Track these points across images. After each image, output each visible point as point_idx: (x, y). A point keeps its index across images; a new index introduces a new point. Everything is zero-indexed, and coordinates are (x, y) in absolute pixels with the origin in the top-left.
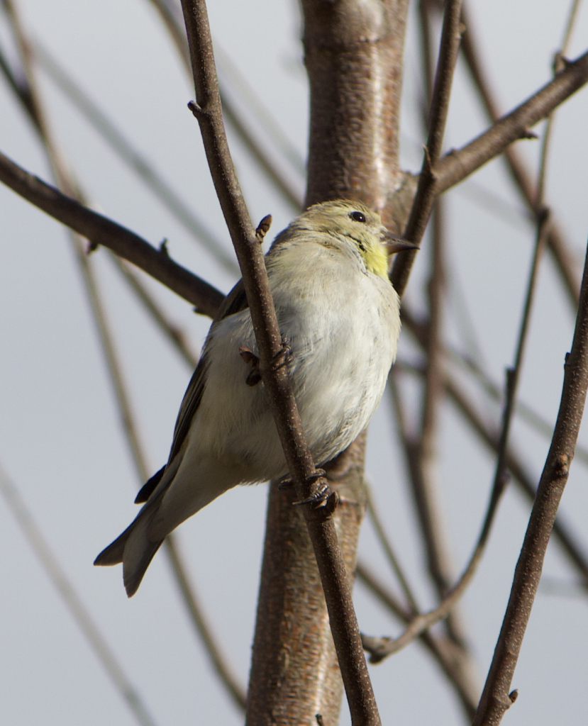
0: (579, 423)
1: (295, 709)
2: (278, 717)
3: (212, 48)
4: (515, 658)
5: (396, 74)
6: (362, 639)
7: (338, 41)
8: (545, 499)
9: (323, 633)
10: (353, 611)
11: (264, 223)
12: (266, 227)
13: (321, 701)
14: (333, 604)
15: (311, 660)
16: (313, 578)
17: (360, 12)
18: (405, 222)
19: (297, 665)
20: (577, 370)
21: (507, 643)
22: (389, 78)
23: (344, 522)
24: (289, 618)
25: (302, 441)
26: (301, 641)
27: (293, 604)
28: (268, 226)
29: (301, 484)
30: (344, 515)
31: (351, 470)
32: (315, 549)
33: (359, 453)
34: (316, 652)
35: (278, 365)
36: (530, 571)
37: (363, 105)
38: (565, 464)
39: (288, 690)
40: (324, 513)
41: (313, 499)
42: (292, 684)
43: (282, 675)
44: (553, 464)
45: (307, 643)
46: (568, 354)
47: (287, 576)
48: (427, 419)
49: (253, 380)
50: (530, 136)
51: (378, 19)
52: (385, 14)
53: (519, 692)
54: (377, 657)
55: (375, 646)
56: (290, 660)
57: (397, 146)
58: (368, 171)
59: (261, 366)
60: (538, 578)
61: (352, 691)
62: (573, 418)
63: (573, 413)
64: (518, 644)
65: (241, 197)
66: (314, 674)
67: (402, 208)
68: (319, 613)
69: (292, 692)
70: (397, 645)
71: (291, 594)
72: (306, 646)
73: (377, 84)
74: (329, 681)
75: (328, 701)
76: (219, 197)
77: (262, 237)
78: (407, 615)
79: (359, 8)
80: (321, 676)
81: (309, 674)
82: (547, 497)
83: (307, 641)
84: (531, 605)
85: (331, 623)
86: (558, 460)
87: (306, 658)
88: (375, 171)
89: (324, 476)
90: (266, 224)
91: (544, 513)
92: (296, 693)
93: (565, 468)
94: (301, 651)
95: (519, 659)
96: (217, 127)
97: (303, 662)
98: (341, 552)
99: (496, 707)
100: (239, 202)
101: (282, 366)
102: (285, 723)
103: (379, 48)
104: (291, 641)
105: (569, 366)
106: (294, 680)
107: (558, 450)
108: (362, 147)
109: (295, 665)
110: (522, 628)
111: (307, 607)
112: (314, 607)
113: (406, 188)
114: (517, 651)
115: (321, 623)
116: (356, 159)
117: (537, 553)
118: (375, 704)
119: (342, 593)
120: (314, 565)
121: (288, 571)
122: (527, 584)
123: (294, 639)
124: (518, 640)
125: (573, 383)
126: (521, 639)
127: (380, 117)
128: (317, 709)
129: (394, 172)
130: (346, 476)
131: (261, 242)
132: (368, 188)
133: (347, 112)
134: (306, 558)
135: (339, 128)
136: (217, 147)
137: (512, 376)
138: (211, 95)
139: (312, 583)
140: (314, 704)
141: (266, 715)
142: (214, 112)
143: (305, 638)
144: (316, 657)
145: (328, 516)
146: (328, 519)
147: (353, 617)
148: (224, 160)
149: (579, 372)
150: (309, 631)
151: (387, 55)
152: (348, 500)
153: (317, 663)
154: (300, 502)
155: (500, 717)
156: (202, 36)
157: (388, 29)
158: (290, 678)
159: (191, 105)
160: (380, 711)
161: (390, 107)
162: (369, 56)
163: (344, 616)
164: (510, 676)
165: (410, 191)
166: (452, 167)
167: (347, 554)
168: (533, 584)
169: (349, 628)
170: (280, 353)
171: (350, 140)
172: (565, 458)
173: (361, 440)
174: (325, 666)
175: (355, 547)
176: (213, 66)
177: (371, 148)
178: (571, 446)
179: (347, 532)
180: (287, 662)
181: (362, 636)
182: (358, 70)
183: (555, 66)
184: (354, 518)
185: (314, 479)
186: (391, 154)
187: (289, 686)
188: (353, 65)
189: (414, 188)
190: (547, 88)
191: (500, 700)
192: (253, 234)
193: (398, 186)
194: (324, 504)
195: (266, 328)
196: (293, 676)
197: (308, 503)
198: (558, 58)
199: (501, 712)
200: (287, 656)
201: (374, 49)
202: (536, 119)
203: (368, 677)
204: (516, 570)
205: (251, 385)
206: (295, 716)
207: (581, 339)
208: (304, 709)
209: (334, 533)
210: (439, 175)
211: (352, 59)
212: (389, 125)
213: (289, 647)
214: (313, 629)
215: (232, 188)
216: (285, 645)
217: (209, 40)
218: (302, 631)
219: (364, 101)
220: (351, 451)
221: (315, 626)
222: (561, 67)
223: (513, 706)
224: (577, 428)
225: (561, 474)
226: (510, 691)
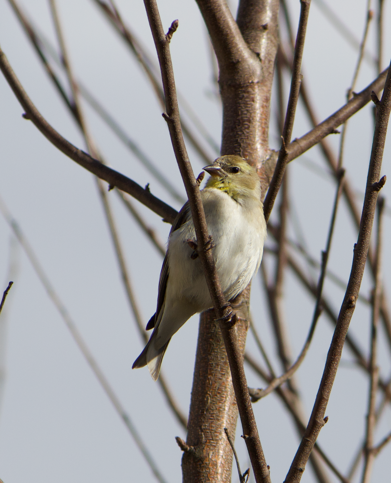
0: (361, 280)
1: (213, 425)
2: (204, 429)
3: (175, 86)
4: (327, 400)
5: (267, 100)
6: (249, 389)
7: (238, 82)
8: (343, 319)
9: (228, 386)
10: (244, 375)
11: (200, 175)
12: (202, 178)
13: (226, 421)
14: (234, 371)
15: (222, 400)
16: (223, 358)
17: (249, 68)
18: (272, 176)
19: (214, 403)
20: (360, 253)
21: (323, 392)
22: (263, 101)
23: (239, 330)
24: (211, 378)
25: (219, 288)
26: (216, 390)
27: (213, 371)
28: (203, 177)
29: (218, 310)
30: (239, 326)
31: (242, 302)
32: (225, 343)
33: (247, 294)
34: (224, 396)
35: (207, 248)
36: (335, 355)
37: (250, 115)
38: (354, 301)
39: (210, 415)
40: (230, 325)
41: (224, 317)
42: (212, 412)
43: (207, 408)
44: (347, 301)
45: (220, 392)
46: (355, 244)
47: (209, 357)
48: (278, 277)
49: (194, 256)
50: (336, 132)
51: (258, 71)
52: (262, 69)
53: (329, 418)
54: (255, 399)
55: (254, 393)
56: (211, 400)
57: (267, 137)
58: (252, 149)
59: (199, 249)
60: (339, 359)
61: (244, 416)
62: (358, 277)
63: (358, 274)
64: (329, 393)
65: (189, 162)
66: (223, 407)
67: (270, 169)
68: (226, 376)
69: (212, 416)
70: (265, 394)
71: (212, 366)
72: (219, 393)
73: (258, 105)
74: (231, 411)
75: (230, 421)
76: (178, 162)
77: (200, 183)
78: (269, 379)
79: (249, 65)
80: (227, 408)
81: (220, 407)
82: (344, 317)
83: (220, 391)
84: (335, 373)
85: (233, 381)
86: (350, 299)
87: (219, 399)
88: (256, 149)
89: (230, 306)
90: (201, 176)
91: (342, 326)
92: (214, 417)
93: (354, 303)
94: (216, 395)
95: (329, 401)
96: (177, 126)
97: (218, 401)
98: (238, 344)
99: (317, 425)
100: (188, 165)
101: (209, 249)
102: (208, 432)
103: (259, 86)
104: (211, 390)
105: (356, 250)
106: (213, 410)
107: (350, 293)
108: (249, 137)
109: (213, 403)
110: (330, 384)
111: (219, 373)
112: (223, 373)
113: (272, 158)
114: (328, 396)
115: (227, 381)
116: (246, 143)
117: (339, 346)
118: (255, 423)
119: (239, 366)
120: (224, 352)
121: (210, 354)
122: (333, 362)
123: (213, 389)
124: (329, 391)
125: (358, 259)
126: (330, 390)
127: (259, 122)
128: (225, 425)
129: (266, 150)
130: (240, 306)
131: (199, 186)
132: (253, 158)
133: (242, 118)
134: (219, 348)
135: (238, 127)
136: (177, 136)
137: (325, 256)
138: (174, 110)
139: (222, 360)
140: (223, 423)
141: (198, 428)
142: (175, 118)
143: (219, 389)
144: (224, 399)
145: (232, 326)
146: (232, 328)
147: (244, 379)
148: (180, 143)
149: (361, 254)
150: (221, 385)
151: (263, 90)
152: (241, 318)
153: (225, 402)
154: (218, 319)
155: (319, 430)
156: (170, 79)
157: (264, 77)
158: (210, 409)
159: (164, 115)
160: (257, 427)
161: (264, 116)
162: (254, 91)
163: (240, 378)
164: (325, 409)
165: (274, 160)
166: (296, 148)
167: (240, 346)
168: (336, 362)
169: (242, 384)
170: (208, 243)
171: (244, 133)
172: (353, 298)
173: (248, 288)
174: (228, 403)
175: (245, 342)
176: (175, 95)
177: (255, 138)
178: (356, 291)
179: (240, 335)
180: (209, 401)
181: (248, 388)
182: (247, 97)
183: (348, 96)
184: (244, 328)
185: (225, 307)
186: (265, 141)
187: (210, 413)
188: (246, 95)
189: (276, 158)
190: (345, 107)
191: (319, 421)
192: (195, 181)
193: (268, 157)
194: (230, 320)
195: (201, 229)
196: (212, 408)
197: (222, 320)
198: (349, 92)
199: (319, 428)
200: (209, 398)
201: (256, 86)
202: (338, 123)
203: (252, 409)
204: (328, 355)
205: (194, 259)
206: (213, 429)
207: (362, 237)
208: (218, 425)
209: (235, 335)
210: (289, 152)
211: (244, 92)
212: (264, 126)
213: (210, 393)
214: (223, 385)
215: (185, 157)
216: (208, 393)
217: (173, 81)
218: (217, 385)
219: (251, 113)
220: (243, 293)
221: (224, 382)
222: (352, 97)
223: (325, 425)
224: (360, 282)
225: (351, 306)
226: (324, 417)
